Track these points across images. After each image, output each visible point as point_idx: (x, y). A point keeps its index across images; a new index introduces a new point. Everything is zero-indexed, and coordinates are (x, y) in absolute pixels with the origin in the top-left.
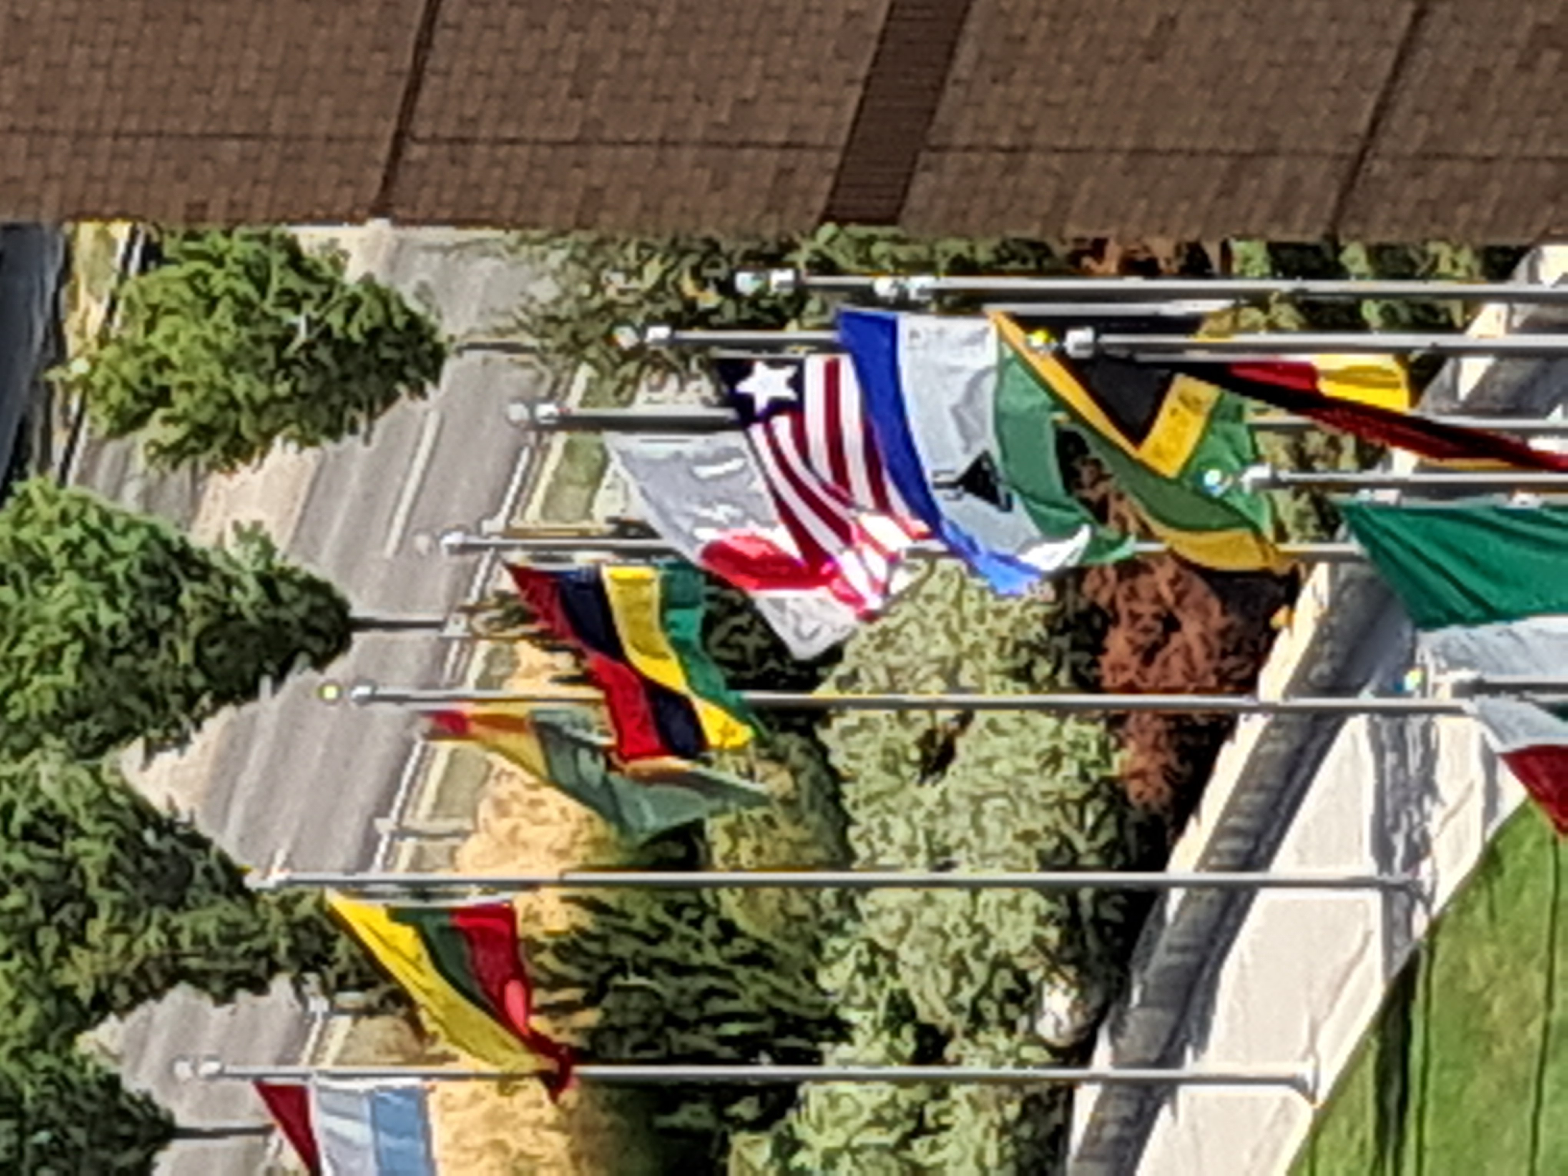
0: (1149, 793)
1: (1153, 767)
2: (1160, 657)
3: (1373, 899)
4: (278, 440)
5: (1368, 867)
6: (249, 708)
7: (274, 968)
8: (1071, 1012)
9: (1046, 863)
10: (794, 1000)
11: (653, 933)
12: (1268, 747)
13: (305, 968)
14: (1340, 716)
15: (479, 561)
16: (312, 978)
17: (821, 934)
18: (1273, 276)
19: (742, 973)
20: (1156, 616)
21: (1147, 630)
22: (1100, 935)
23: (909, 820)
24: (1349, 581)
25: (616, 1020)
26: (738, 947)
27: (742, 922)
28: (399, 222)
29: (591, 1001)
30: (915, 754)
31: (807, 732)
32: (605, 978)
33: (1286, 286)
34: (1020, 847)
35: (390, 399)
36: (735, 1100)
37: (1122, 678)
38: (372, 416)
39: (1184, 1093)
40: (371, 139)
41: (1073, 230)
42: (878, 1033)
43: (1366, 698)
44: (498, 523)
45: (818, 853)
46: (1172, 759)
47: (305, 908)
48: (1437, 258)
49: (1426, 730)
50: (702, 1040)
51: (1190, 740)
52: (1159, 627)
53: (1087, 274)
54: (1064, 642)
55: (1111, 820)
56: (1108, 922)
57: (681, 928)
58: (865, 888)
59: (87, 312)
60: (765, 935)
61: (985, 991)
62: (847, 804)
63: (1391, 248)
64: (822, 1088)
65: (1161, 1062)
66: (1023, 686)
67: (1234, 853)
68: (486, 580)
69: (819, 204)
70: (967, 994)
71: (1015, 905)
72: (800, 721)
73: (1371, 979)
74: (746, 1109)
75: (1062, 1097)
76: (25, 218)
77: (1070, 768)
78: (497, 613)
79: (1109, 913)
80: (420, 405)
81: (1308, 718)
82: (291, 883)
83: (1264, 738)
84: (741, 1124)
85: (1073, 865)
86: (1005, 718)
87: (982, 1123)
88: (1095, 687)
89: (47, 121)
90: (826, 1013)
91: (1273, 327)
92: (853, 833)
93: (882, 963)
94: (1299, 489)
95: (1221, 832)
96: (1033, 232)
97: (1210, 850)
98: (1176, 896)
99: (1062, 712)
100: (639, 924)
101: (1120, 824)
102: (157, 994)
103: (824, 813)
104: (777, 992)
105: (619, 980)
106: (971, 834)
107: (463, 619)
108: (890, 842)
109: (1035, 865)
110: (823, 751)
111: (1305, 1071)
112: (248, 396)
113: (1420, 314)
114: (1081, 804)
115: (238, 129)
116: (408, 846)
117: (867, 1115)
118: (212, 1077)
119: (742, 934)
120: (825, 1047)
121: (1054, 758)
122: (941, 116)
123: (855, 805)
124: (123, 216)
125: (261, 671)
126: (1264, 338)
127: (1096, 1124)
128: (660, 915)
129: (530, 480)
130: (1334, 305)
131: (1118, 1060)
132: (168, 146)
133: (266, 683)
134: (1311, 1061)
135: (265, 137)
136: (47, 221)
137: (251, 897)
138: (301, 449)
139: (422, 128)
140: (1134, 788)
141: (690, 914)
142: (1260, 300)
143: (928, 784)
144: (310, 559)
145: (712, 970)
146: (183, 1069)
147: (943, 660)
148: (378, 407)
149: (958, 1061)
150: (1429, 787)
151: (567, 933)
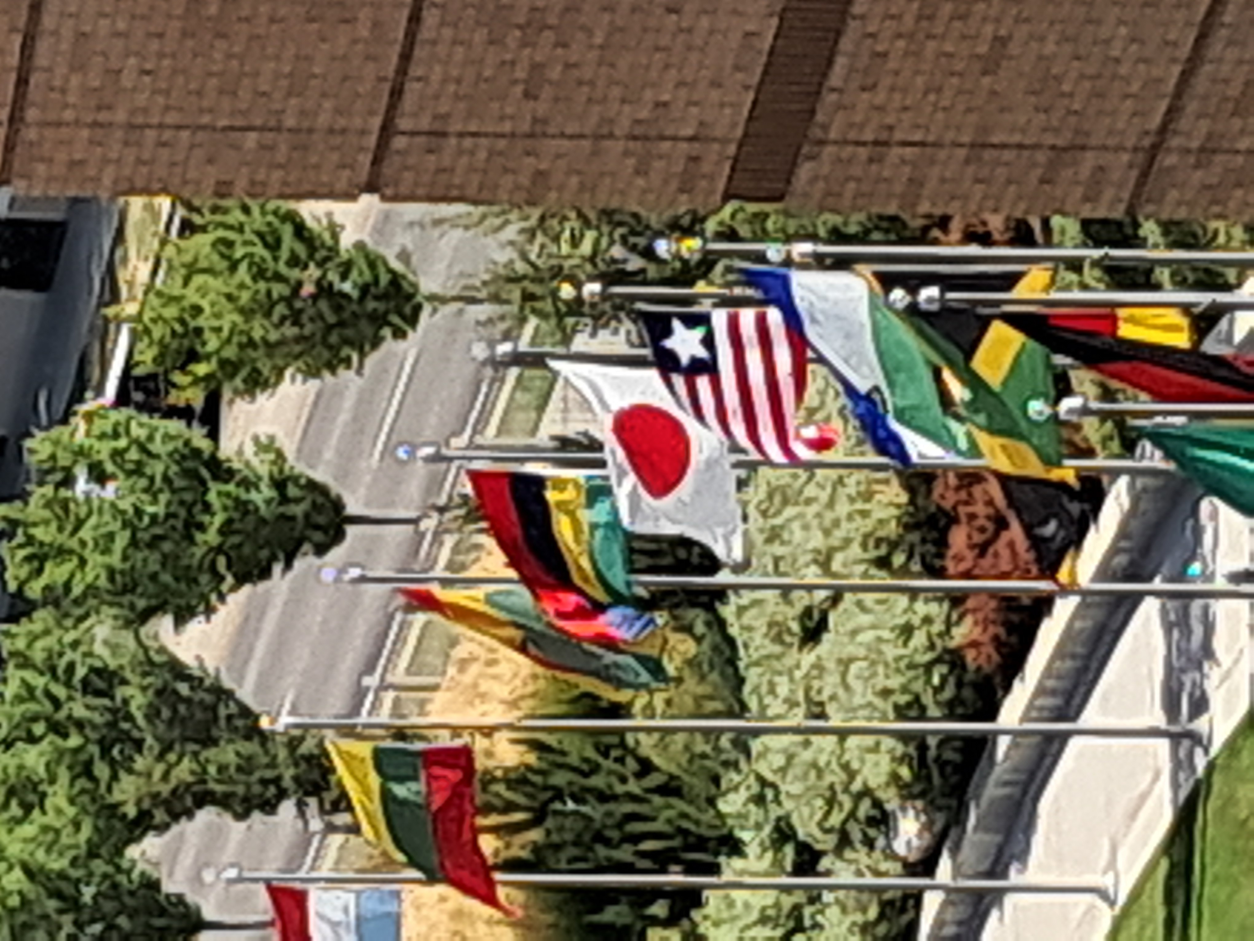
0: (982, 660)
1: (985, 638)
2: (991, 550)
3: (1163, 745)
4: (288, 373)
5: (1159, 719)
6: (262, 586)
7: (282, 794)
8: (919, 835)
9: (901, 713)
10: (697, 823)
11: (585, 767)
12: (1078, 625)
13: (307, 794)
14: (1136, 598)
15: (448, 470)
16: (313, 802)
17: (721, 770)
18: (1085, 245)
19: (657, 800)
20: (988, 518)
21: (982, 530)
22: (942, 774)
23: (792, 680)
24: (1145, 490)
25: (555, 838)
26: (654, 780)
27: (657, 760)
28: (384, 198)
29: (536, 821)
30: (795, 627)
31: (710, 608)
32: (546, 804)
33: (1097, 253)
34: (878, 702)
35: (376, 342)
36: (651, 902)
37: (963, 567)
38: (362, 355)
39: (1010, 900)
40: (363, 132)
41: (924, 207)
42: (764, 850)
43: (1157, 584)
44: (462, 440)
45: (718, 705)
46: (1001, 631)
47: (308, 747)
48: (1216, 233)
49: (1206, 610)
50: (625, 854)
51: (1015, 618)
52: (990, 527)
53: (935, 242)
54: (914, 537)
55: (952, 680)
56: (947, 762)
57: (608, 764)
58: (757, 733)
59: (136, 268)
60: (674, 769)
61: (852, 815)
62: (741, 665)
63: (1178, 223)
64: (720, 893)
65: (990, 874)
66: (883, 573)
67: (1051, 710)
68: (453, 486)
69: (721, 185)
70: (836, 819)
71: (875, 750)
72: (705, 599)
73: (1161, 805)
74: (659, 909)
75: (911, 902)
76: (88, 193)
77: (919, 639)
78: (462, 512)
79: (949, 755)
80: (401, 345)
81: (1111, 599)
82: (297, 726)
83: (1074, 617)
84: (655, 921)
85: (922, 716)
86: (869, 598)
87: (848, 921)
88: (939, 573)
89: (103, 117)
90: (725, 831)
91: (1084, 287)
92: (747, 689)
93: (769, 794)
94: (1104, 416)
95: (1040, 691)
96: (892, 209)
97: (1030, 706)
98: (1003, 743)
99: (913, 593)
100: (573, 760)
101: (960, 685)
102: (189, 814)
103: (722, 674)
104: (684, 816)
105: (558, 806)
106: (841, 692)
107: (435, 515)
108: (776, 696)
109: (891, 715)
110: (721, 624)
111: (1107, 881)
112: (263, 339)
113: (1201, 275)
114: (928, 667)
115: (258, 122)
116: (389, 697)
117: (755, 915)
118: (231, 882)
119: (657, 769)
120: (722, 859)
121: (907, 631)
122: (820, 117)
123: (747, 667)
124: (164, 191)
125: (273, 558)
126: (1077, 295)
127: (939, 923)
128: (590, 753)
129: (489, 406)
130: (1135, 269)
131: (957, 872)
132: (201, 136)
133: (277, 568)
134: (1111, 875)
135: (278, 129)
136: (104, 195)
137: (264, 737)
138: (305, 381)
139: (404, 124)
140: (970, 655)
141: (614, 753)
142: (1075, 265)
143: (805, 650)
144: (312, 467)
145: (633, 798)
146: (208, 876)
147: (817, 551)
148: (367, 348)
149: (828, 873)
150: (1207, 652)
151: (516, 768)
